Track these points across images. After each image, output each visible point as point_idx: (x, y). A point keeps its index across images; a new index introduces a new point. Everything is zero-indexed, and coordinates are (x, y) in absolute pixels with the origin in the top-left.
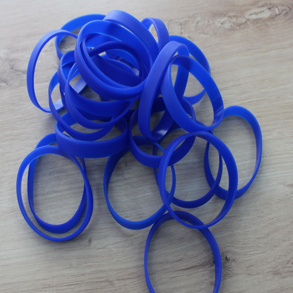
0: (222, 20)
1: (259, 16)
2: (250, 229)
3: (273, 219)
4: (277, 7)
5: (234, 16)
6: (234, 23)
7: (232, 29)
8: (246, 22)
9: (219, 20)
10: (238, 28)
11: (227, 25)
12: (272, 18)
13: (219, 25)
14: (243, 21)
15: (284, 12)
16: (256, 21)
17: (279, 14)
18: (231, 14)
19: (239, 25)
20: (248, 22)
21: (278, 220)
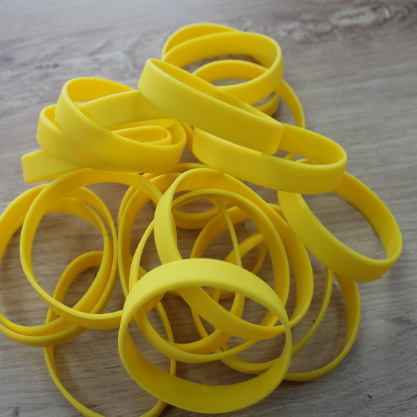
0: (290, 26)
1: (356, 21)
2: (317, 401)
3: (362, 382)
4: (387, 7)
5: (312, 21)
6: (310, 32)
7: (306, 42)
8: (331, 31)
9: (284, 26)
10: (317, 40)
11: (298, 35)
12: (378, 25)
13: (284, 34)
14: (327, 28)
15: (399, 16)
16: (349, 30)
17: (391, 19)
18: (306, 17)
19: (319, 35)
20: (336, 31)
21: (371, 384)
